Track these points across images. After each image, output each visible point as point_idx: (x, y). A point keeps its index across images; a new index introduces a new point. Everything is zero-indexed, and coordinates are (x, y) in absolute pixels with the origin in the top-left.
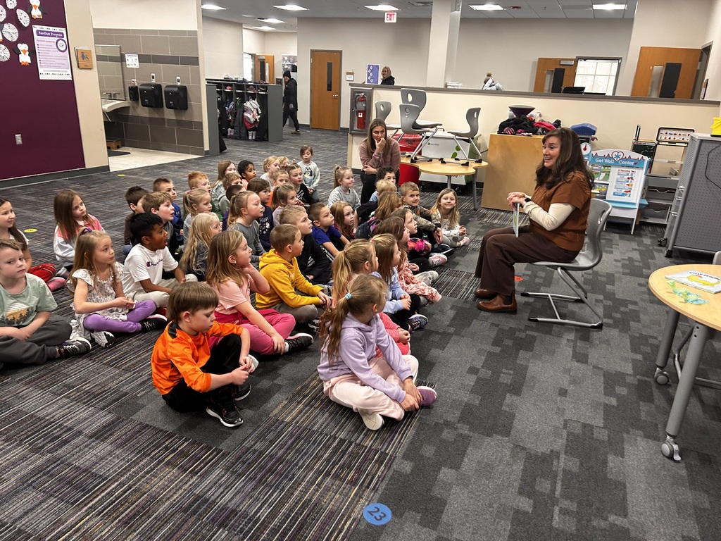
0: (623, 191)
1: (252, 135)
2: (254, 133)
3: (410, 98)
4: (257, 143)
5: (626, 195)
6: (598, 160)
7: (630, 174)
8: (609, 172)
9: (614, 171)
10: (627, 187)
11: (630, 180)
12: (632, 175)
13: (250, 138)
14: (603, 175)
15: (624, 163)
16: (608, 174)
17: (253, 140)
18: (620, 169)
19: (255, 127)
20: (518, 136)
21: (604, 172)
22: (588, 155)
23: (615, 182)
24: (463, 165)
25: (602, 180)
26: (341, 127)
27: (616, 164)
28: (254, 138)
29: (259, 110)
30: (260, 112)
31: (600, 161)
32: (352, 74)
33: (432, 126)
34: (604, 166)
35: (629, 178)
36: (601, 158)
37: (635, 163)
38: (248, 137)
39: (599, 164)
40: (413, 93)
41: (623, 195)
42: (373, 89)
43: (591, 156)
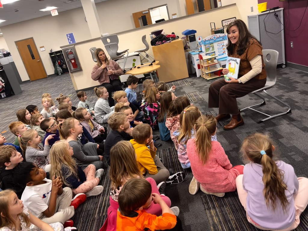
0: (222, 52)
1: (3, 95)
2: (4, 93)
3: (108, 40)
4: (8, 98)
5: (224, 54)
6: (207, 42)
7: (222, 44)
8: (213, 46)
9: (215, 45)
10: (223, 50)
11: (223, 47)
12: (223, 44)
13: (3, 97)
14: (211, 48)
15: (218, 40)
16: (213, 47)
17: (5, 98)
18: (218, 43)
19: (3, 90)
20: (165, 44)
21: (211, 47)
22: (202, 41)
23: (217, 50)
24: (149, 65)
25: (212, 51)
26: (48, 75)
27: (215, 41)
28: (5, 96)
29: (2, 80)
30: (3, 81)
31: (208, 42)
32: (43, 47)
33: (125, 52)
34: (210, 44)
35: (222, 46)
36: (207, 41)
37: (223, 38)
38: (2, 97)
39: (208, 44)
40: (109, 37)
41: (223, 54)
42: (74, 46)
43: (203, 42)
